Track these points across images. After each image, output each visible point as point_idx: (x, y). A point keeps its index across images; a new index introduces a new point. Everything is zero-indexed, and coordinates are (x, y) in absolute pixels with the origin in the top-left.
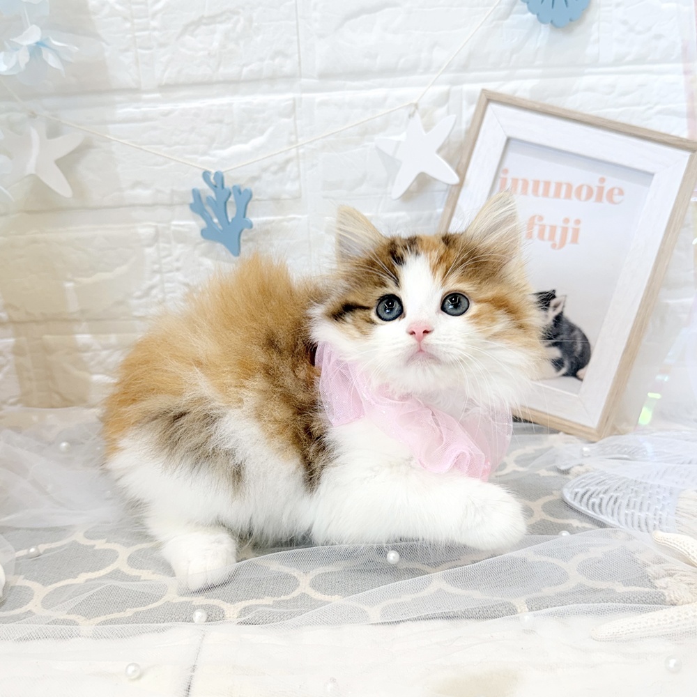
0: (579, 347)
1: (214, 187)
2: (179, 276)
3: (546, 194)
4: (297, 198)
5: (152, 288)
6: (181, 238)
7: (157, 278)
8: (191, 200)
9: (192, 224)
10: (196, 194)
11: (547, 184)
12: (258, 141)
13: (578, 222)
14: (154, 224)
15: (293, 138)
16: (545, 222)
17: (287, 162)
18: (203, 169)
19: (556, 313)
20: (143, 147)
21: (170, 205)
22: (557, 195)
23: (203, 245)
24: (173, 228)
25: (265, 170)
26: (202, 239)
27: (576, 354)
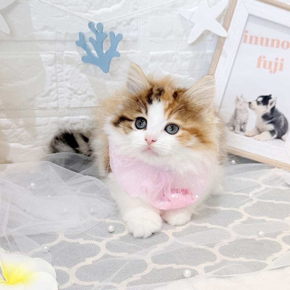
0: (283, 124)
1: (96, 32)
2: (68, 84)
3: (267, 45)
4: (135, 41)
5: (51, 91)
6: (70, 61)
7: (55, 85)
8: (78, 38)
9: (77, 54)
10: (81, 35)
11: (267, 40)
12: (117, 6)
13: (282, 60)
14: (54, 52)
15: (136, 6)
16: (266, 59)
17: (132, 20)
18: (90, 21)
19: (272, 107)
20: (56, 6)
21: (64, 42)
22: (272, 45)
23: (82, 66)
24: (65, 55)
25: (119, 23)
26: (82, 62)
27: (281, 128)
